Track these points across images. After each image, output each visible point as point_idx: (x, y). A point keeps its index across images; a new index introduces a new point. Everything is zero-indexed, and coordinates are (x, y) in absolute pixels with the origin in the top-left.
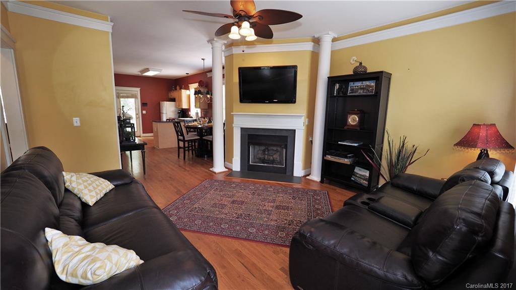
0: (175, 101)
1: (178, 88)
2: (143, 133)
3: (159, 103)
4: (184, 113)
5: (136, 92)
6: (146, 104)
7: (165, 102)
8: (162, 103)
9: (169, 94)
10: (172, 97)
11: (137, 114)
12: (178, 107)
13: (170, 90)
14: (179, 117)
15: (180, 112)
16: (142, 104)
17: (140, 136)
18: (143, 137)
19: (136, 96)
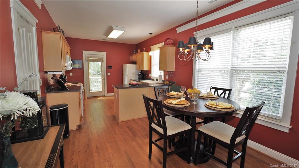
0: (136, 64)
1: (139, 51)
2: (108, 93)
3: (122, 66)
4: (144, 75)
5: (103, 56)
6: (111, 66)
7: (127, 64)
8: (124, 66)
9: (131, 58)
10: (133, 60)
11: (103, 76)
12: (139, 69)
13: (132, 54)
14: (139, 79)
15: (141, 74)
16: (107, 67)
17: (104, 96)
18: (107, 96)
19: (103, 60)
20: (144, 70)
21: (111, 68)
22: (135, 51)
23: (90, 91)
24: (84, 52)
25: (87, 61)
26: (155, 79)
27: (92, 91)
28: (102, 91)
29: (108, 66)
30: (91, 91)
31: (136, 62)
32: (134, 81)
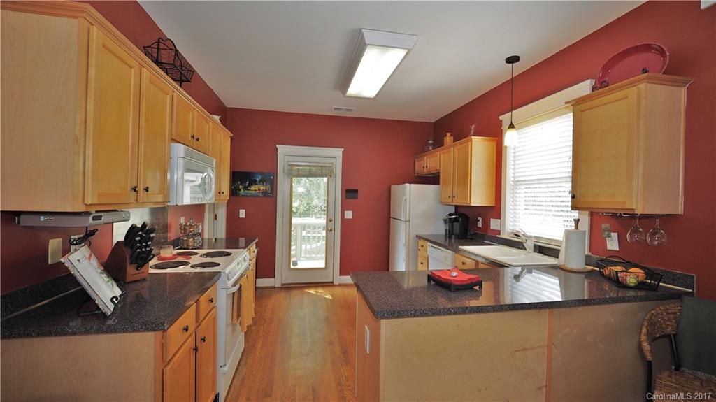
0: (439, 183)
1: (449, 138)
2: (342, 273)
3: (390, 189)
5: (333, 160)
6: (357, 191)
7: (407, 185)
8: (397, 189)
9: (416, 163)
10: (425, 170)
11: (331, 221)
12: (450, 200)
13: (422, 150)
14: (449, 234)
15: (456, 220)
16: (344, 192)
17: (332, 282)
18: (339, 285)
19: (332, 170)
20: (473, 204)
21: (356, 198)
22: (431, 142)
23: (292, 267)
24: (282, 149)
25: (288, 177)
26: (529, 245)
27: (297, 267)
28: (325, 268)
29: (348, 191)
30: (293, 265)
31: (439, 176)
32: (431, 242)
